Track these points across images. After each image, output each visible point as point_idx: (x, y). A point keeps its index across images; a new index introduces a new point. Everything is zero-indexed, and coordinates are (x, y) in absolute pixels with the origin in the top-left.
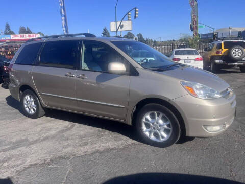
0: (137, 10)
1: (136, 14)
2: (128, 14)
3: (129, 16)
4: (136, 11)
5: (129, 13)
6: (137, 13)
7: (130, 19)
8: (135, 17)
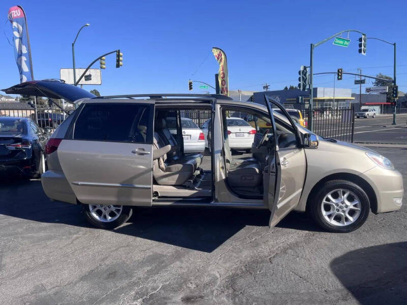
0: (121, 54)
1: (118, 61)
2: (100, 58)
3: (103, 62)
4: (118, 56)
5: (103, 58)
6: (121, 58)
7: (104, 66)
8: (118, 66)
